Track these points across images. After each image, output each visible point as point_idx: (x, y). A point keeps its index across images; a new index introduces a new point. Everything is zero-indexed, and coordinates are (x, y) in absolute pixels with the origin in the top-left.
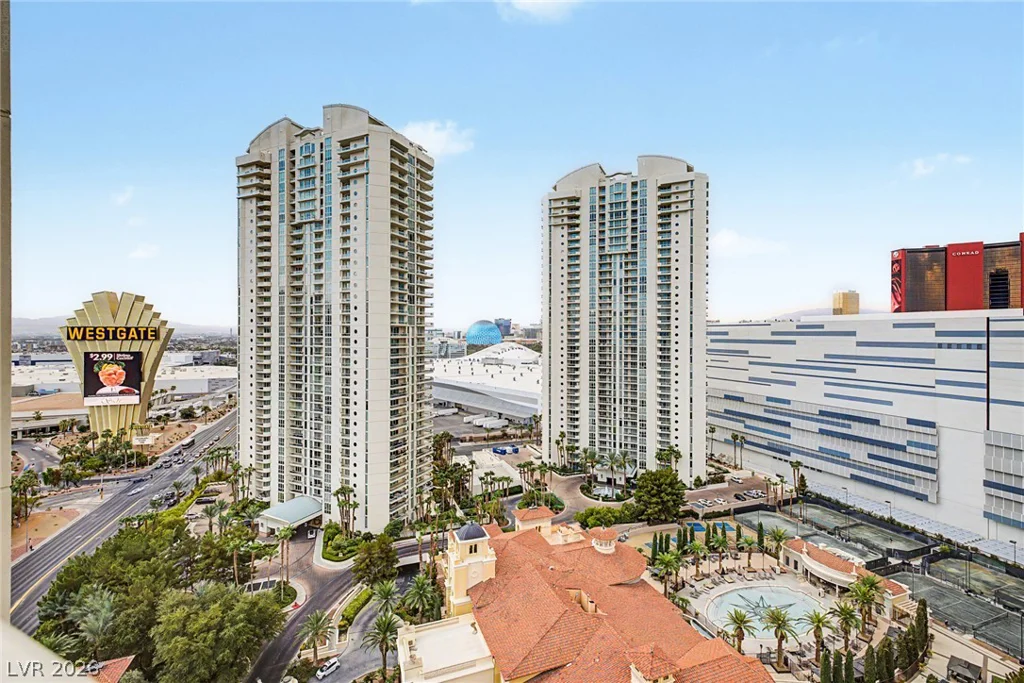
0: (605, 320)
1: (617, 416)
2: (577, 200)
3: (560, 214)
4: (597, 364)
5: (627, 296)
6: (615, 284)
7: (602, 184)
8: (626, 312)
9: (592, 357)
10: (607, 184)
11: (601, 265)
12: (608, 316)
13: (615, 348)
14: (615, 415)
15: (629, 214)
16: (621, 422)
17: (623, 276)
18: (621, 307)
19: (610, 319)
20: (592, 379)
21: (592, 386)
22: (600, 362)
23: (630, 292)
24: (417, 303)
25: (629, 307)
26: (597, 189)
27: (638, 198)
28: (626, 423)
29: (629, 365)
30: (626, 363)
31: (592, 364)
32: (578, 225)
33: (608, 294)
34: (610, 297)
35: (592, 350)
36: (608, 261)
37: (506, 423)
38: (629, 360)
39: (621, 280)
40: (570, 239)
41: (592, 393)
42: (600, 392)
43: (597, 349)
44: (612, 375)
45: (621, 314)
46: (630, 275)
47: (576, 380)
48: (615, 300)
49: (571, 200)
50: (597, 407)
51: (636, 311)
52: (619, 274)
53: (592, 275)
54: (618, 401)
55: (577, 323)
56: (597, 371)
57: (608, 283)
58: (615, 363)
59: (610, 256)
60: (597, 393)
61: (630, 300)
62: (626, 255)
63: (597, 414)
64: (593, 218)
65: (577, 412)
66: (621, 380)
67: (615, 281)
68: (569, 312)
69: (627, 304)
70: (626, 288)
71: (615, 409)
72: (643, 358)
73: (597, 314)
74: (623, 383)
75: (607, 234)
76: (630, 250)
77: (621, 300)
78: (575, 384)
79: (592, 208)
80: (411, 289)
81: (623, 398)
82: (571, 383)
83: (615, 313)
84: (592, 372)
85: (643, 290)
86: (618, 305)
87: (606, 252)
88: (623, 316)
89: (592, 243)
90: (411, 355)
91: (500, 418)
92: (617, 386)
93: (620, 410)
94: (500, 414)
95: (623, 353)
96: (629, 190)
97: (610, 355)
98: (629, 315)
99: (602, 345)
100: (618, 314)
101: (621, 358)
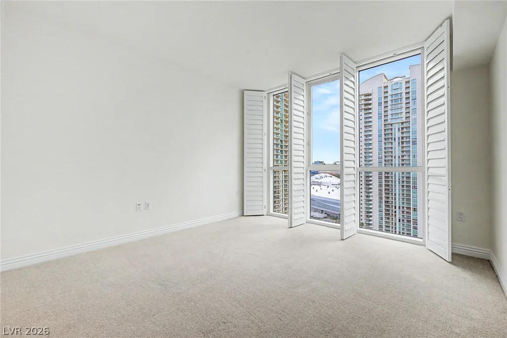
0: (388, 161)
1: (397, 216)
2: (370, 95)
4: (383, 186)
5: (403, 147)
6: (395, 140)
7: (386, 85)
8: (403, 156)
9: (380, 182)
10: (389, 84)
11: (385, 130)
12: (390, 158)
13: (395, 177)
14: (395, 215)
15: (404, 101)
16: (399, 220)
17: (401, 135)
18: (399, 153)
19: (392, 160)
20: (380, 194)
21: (381, 198)
22: (385, 185)
23: (405, 145)
25: (405, 153)
26: (383, 87)
27: (410, 90)
28: (403, 220)
29: (405, 187)
30: (403, 186)
31: (380, 186)
32: (370, 109)
33: (390, 146)
34: (392, 148)
35: (380, 178)
36: (390, 127)
37: (326, 215)
38: (405, 184)
39: (399, 138)
40: (366, 112)
41: (380, 202)
42: (386, 202)
43: (383, 177)
44: (394, 192)
45: (399, 157)
46: (405, 135)
47: (370, 194)
48: (395, 149)
49: (366, 95)
50: (384, 210)
51: (409, 156)
52: (398, 134)
53: (380, 136)
54: (397, 207)
55: (370, 163)
56: (383, 190)
57: (390, 140)
58: (395, 185)
59: (392, 124)
60: (384, 202)
61: (405, 149)
62: (402, 123)
63: (384, 214)
64: (380, 104)
65: (371, 212)
66: (399, 196)
67: (395, 139)
69: (403, 152)
70: (403, 143)
71: (395, 212)
72: (415, 183)
73: (383, 157)
74: (401, 197)
75: (390, 112)
76: (405, 120)
77: (399, 149)
78: (369, 196)
79: (380, 98)
81: (401, 206)
82: (367, 196)
83: (395, 157)
84: (380, 190)
85: (414, 143)
86: (397, 152)
87: (389, 122)
88: (401, 158)
89: (380, 118)
91: (322, 213)
92: (397, 199)
93: (399, 213)
94: (322, 211)
95: (401, 180)
96: (404, 86)
97: (392, 181)
98: (405, 158)
99: (386, 175)
100: (397, 157)
101: (399, 183)
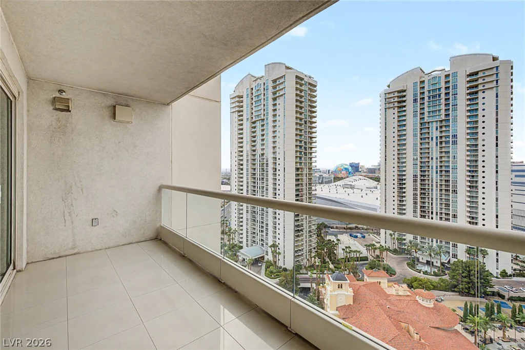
0: (424, 162)
2: (405, 91)
4: (419, 190)
5: (441, 148)
6: (432, 140)
7: (423, 79)
8: (441, 157)
9: (415, 185)
10: (426, 79)
11: (421, 129)
12: (427, 160)
13: (432, 180)
15: (443, 96)
17: (439, 134)
18: (437, 154)
19: (429, 162)
20: (415, 198)
21: (415, 203)
22: (421, 189)
23: (444, 145)
24: (308, 156)
25: (443, 154)
26: (419, 82)
27: (450, 85)
29: (443, 191)
30: (441, 190)
31: (415, 189)
32: (405, 106)
33: (427, 146)
34: (429, 148)
35: (415, 181)
36: (427, 126)
38: (444, 188)
39: (437, 137)
40: (399, 115)
41: (415, 207)
42: (421, 207)
43: (419, 181)
44: (430, 197)
45: (437, 158)
46: (444, 134)
47: (404, 199)
48: (432, 150)
49: (399, 92)
51: (449, 157)
52: (435, 133)
53: (415, 135)
54: (434, 213)
55: (404, 165)
56: (419, 194)
57: (427, 140)
58: (432, 190)
59: (429, 123)
60: (419, 207)
61: (443, 150)
62: (441, 121)
64: (415, 101)
66: (437, 200)
67: (432, 138)
69: (442, 152)
70: (441, 143)
72: (455, 186)
73: (419, 159)
74: (439, 202)
75: (426, 110)
76: (444, 119)
77: (437, 150)
78: (403, 201)
79: (415, 95)
81: (439, 212)
82: (400, 201)
83: (432, 158)
84: (415, 194)
85: (455, 143)
86: (434, 153)
87: (425, 121)
88: (439, 160)
89: (415, 116)
92: (434, 204)
95: (439, 184)
96: (443, 80)
97: (429, 184)
98: (443, 159)
99: (422, 178)
100: (434, 158)
101: (437, 187)
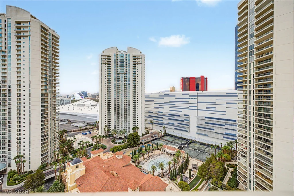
0: (118, 92)
1: (122, 119)
2: (110, 57)
3: (105, 60)
4: (116, 105)
5: (124, 86)
6: (121, 82)
7: (117, 53)
8: (124, 90)
9: (115, 103)
10: (119, 53)
11: (117, 76)
12: (119, 91)
13: (121, 100)
15: (125, 63)
16: (123, 121)
18: (123, 89)
19: (120, 92)
20: (115, 109)
21: (115, 111)
22: (117, 104)
23: (125, 85)
24: (53, 85)
25: (125, 89)
26: (116, 54)
27: (127, 59)
28: (124, 121)
29: (125, 105)
30: (124, 104)
31: (115, 105)
32: (110, 64)
33: (119, 85)
34: (120, 86)
37: (87, 124)
39: (123, 81)
40: (108, 68)
41: (115, 113)
42: (117, 113)
43: (116, 101)
44: (121, 108)
45: (123, 90)
46: (125, 80)
49: (108, 56)
50: (116, 117)
51: (127, 90)
52: (122, 79)
53: (115, 79)
54: (122, 115)
55: (110, 93)
57: (119, 82)
58: (121, 104)
59: (120, 74)
61: (125, 87)
62: (124, 74)
63: (116, 119)
64: (115, 62)
65: (110, 119)
66: (123, 109)
67: (121, 81)
68: (108, 90)
70: (124, 83)
71: (121, 117)
72: (129, 103)
73: (116, 90)
75: (119, 68)
77: (123, 87)
78: (110, 111)
79: (115, 60)
80: (50, 80)
81: (124, 114)
82: (108, 111)
84: (115, 107)
85: (129, 84)
87: (119, 73)
89: (115, 70)
90: (50, 104)
91: (84, 123)
92: (122, 111)
93: (123, 117)
94: (84, 122)
95: (124, 102)
96: (125, 56)
97: (120, 102)
99: (118, 99)
100: (122, 90)
101: (123, 103)
